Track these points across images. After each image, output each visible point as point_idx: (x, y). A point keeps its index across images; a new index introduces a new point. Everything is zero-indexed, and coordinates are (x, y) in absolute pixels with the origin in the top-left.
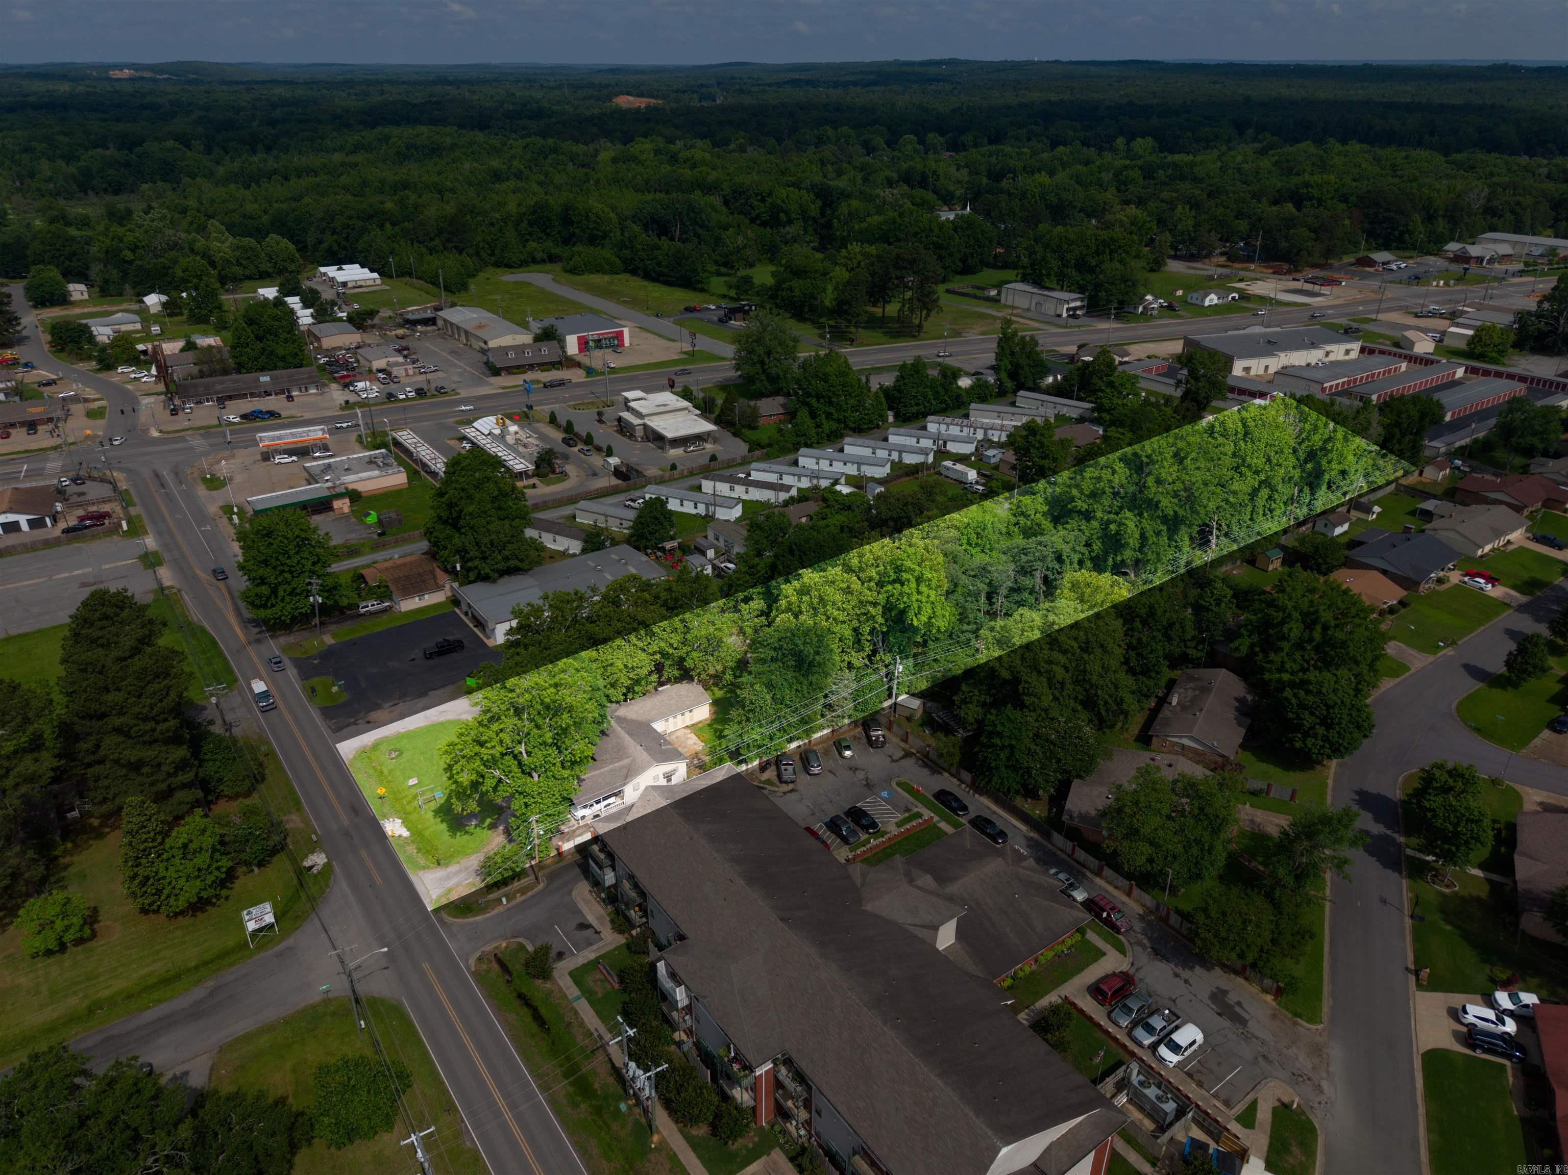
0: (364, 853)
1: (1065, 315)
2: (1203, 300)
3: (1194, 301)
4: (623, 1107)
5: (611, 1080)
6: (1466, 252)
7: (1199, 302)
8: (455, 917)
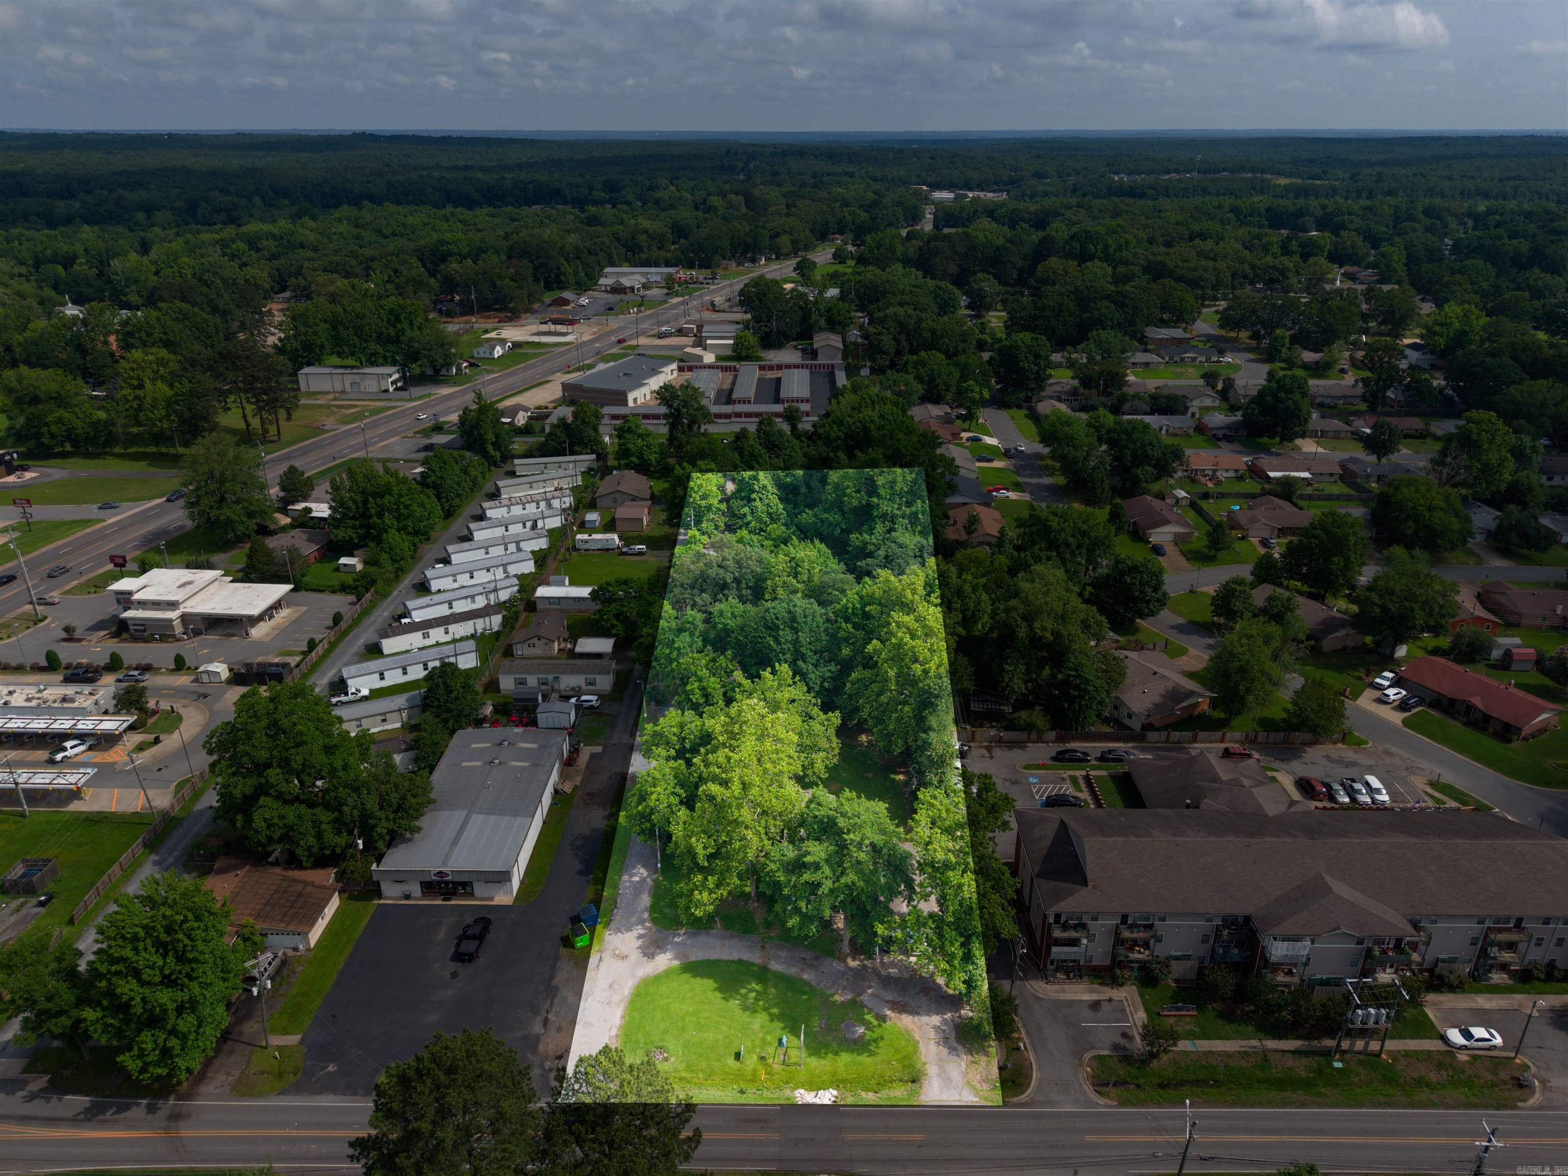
0: (850, 1137)
1: (391, 389)
2: (491, 353)
3: (482, 355)
4: (1338, 1065)
5: (1304, 1061)
6: (621, 284)
7: (487, 356)
8: (1022, 1093)
